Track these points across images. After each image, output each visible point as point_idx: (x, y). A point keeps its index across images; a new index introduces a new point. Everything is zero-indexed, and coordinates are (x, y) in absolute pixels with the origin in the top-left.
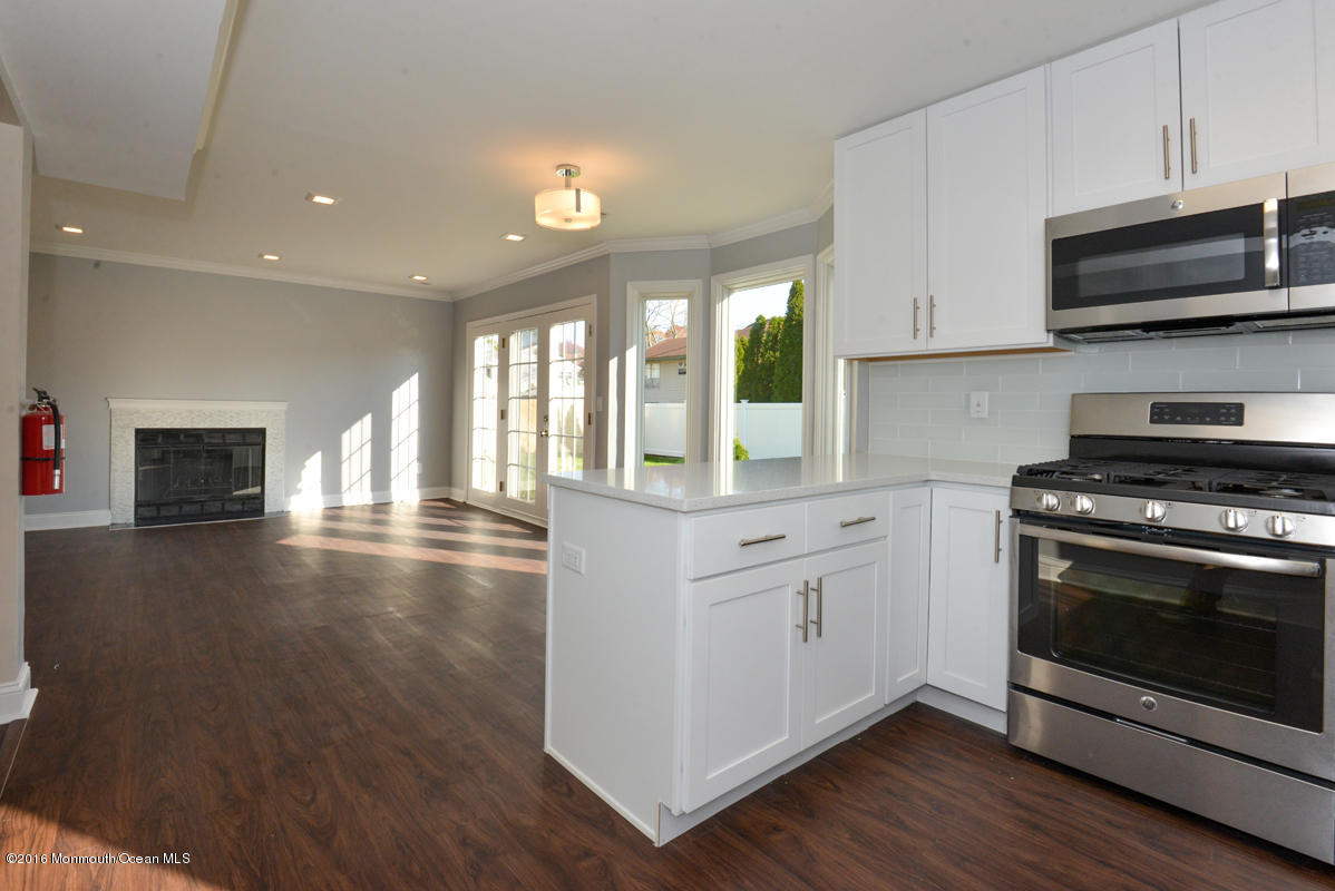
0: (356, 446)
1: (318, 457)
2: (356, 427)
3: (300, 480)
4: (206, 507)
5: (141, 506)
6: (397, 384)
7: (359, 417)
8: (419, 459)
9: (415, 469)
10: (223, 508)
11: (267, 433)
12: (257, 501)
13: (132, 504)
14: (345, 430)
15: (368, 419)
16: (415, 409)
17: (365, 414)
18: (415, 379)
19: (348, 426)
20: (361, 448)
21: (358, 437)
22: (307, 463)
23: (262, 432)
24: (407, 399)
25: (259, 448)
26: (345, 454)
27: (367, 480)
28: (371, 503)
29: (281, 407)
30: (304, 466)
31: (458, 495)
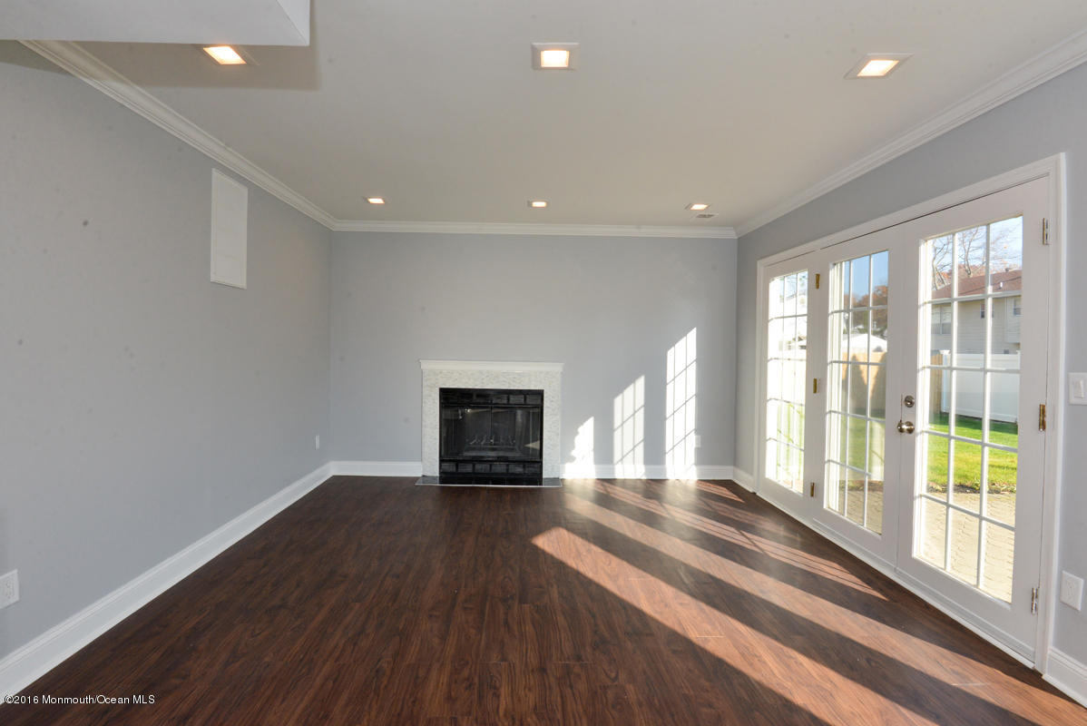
0: (629, 412)
1: (590, 423)
2: (629, 392)
3: (573, 447)
4: (493, 468)
5: (446, 461)
6: (672, 343)
7: (631, 380)
8: (697, 431)
9: (692, 442)
10: (507, 470)
11: (545, 395)
12: (536, 465)
13: (438, 460)
14: (617, 395)
15: (641, 383)
16: (692, 372)
17: (637, 377)
18: (692, 336)
19: (620, 390)
20: (634, 415)
21: (631, 401)
22: (580, 429)
23: (540, 394)
24: (683, 358)
25: (537, 410)
26: (617, 422)
27: (640, 450)
28: (644, 478)
29: (557, 368)
30: (577, 433)
31: (747, 483)
